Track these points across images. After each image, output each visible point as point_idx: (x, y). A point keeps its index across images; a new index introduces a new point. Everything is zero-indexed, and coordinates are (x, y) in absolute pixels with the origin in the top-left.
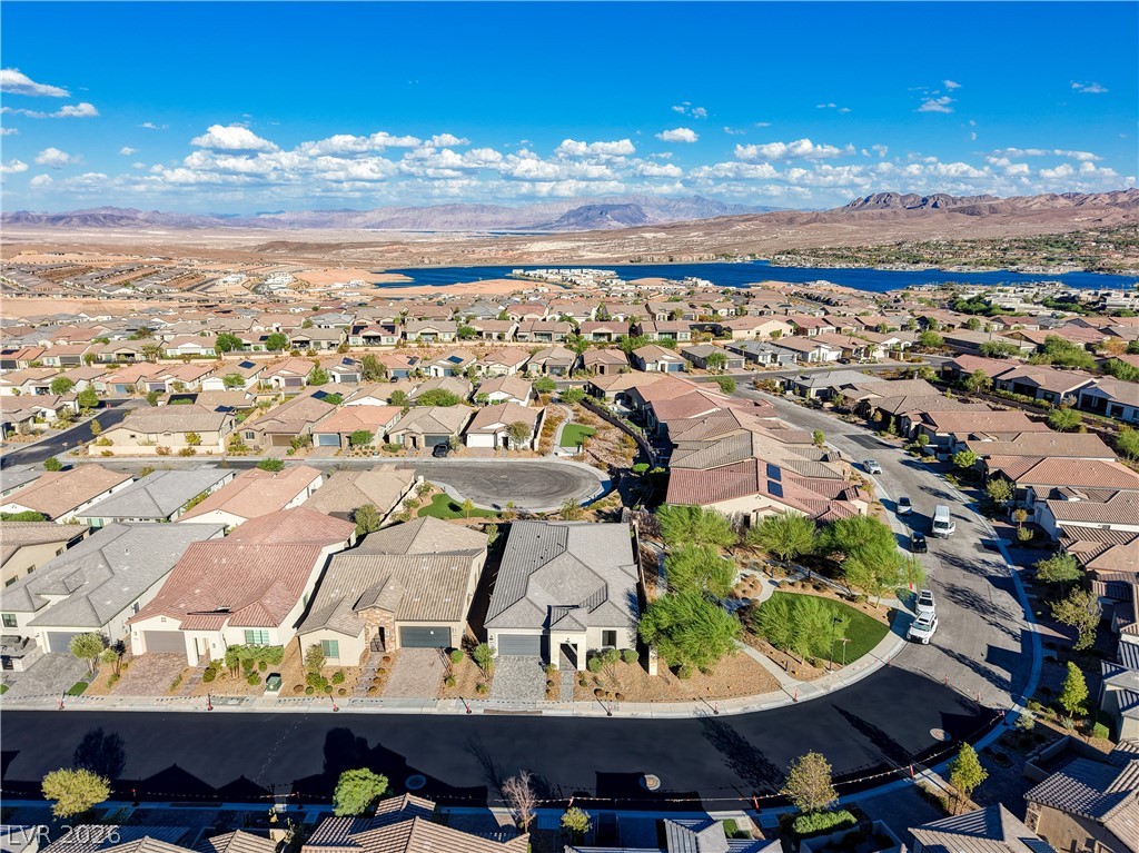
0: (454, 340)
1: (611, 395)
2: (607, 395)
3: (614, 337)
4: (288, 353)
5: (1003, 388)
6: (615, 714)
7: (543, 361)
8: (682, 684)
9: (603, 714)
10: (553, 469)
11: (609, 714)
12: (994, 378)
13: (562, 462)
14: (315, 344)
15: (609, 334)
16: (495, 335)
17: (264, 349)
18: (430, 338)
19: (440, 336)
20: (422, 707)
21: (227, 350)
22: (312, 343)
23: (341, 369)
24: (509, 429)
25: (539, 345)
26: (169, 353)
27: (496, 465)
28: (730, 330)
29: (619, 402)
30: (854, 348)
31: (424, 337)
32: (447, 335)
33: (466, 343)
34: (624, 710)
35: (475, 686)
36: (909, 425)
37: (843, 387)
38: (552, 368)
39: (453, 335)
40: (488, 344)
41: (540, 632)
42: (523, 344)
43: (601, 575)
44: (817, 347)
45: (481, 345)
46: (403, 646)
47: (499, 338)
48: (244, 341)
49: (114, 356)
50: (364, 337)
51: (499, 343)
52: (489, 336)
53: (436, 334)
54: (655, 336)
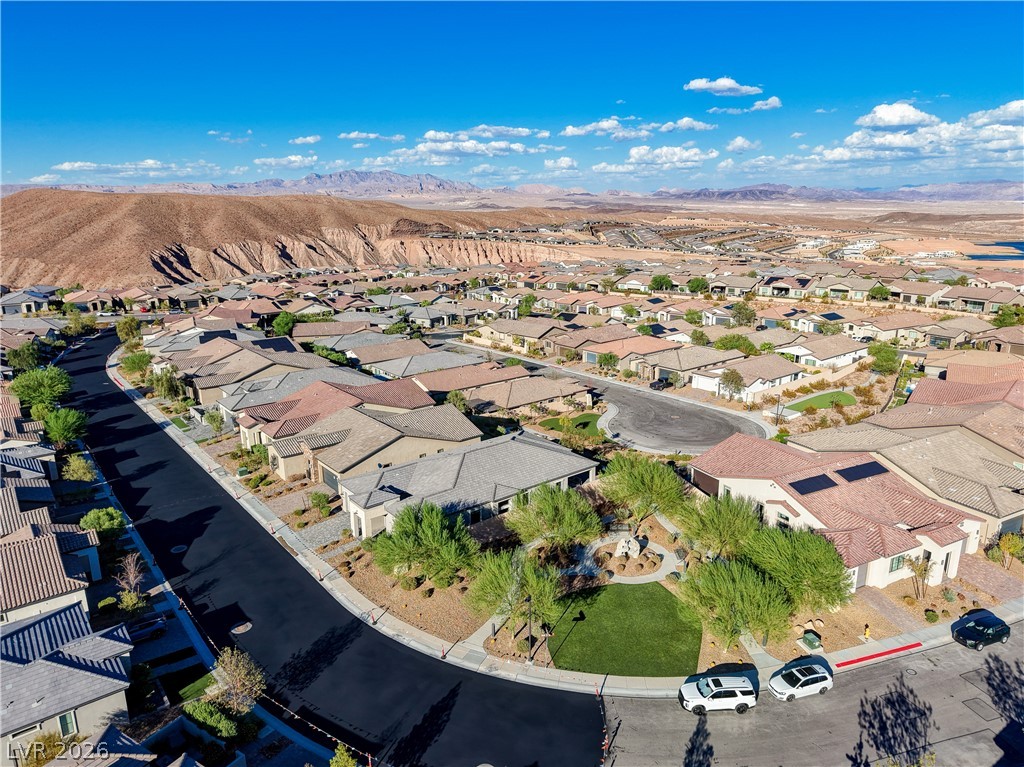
4: (702, 296)
6: (325, 582)
9: (319, 577)
11: (322, 579)
13: (757, 420)
14: (730, 290)
16: (914, 298)
17: (687, 290)
18: (840, 294)
19: (851, 294)
21: (658, 289)
22: (726, 289)
23: (718, 312)
26: (619, 287)
31: (832, 293)
32: (859, 294)
33: (874, 303)
34: (333, 583)
38: (934, 338)
39: (866, 294)
40: (900, 306)
45: (891, 307)
46: (325, 482)
47: (918, 302)
50: (775, 288)
52: (907, 299)
53: (847, 291)
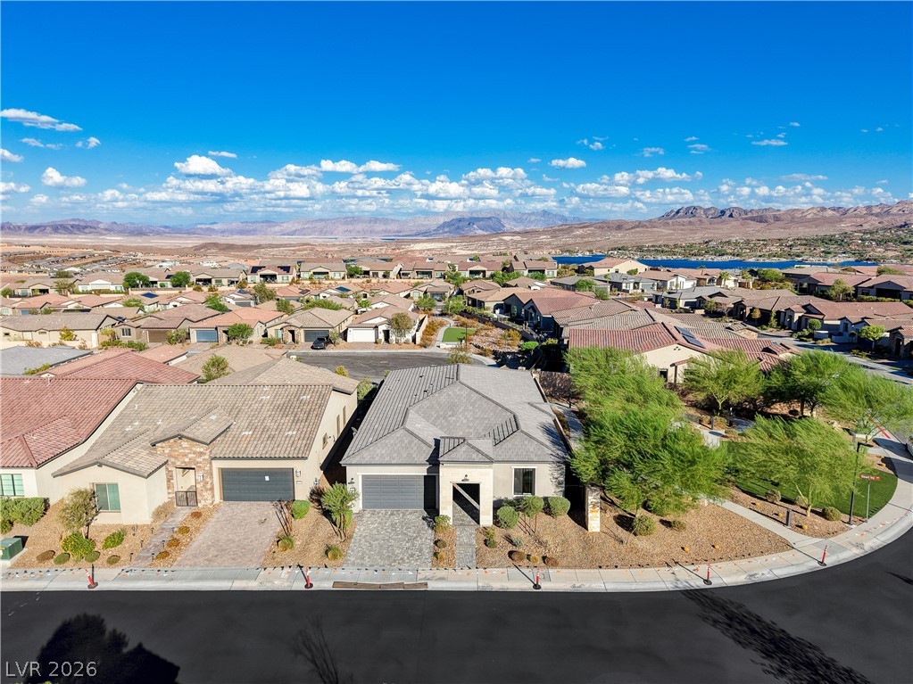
0: (343, 278)
1: (490, 305)
2: (486, 305)
3: (488, 274)
4: (191, 289)
5: (867, 294)
6: (546, 586)
7: (424, 289)
8: (641, 543)
9: (527, 586)
10: (435, 356)
11: (536, 586)
12: (856, 287)
13: (444, 351)
14: (217, 281)
15: (484, 272)
16: (381, 274)
17: (169, 284)
18: (322, 276)
19: (331, 274)
20: (234, 578)
21: (135, 286)
22: (213, 281)
23: (236, 297)
24: (389, 322)
25: (420, 281)
26: (80, 289)
27: (377, 356)
28: (591, 268)
29: (498, 311)
30: (708, 278)
31: (317, 276)
32: (337, 274)
33: (354, 281)
34: (558, 581)
35: (323, 548)
36: (791, 317)
37: (711, 296)
38: (432, 295)
39: (342, 274)
40: (374, 281)
41: (422, 471)
42: (407, 281)
43: (507, 406)
44: (675, 275)
45: (368, 282)
46: (226, 498)
47: (385, 276)
48: (151, 279)
49: (29, 291)
50: (261, 276)
51: (384, 280)
52: (376, 274)
53: (328, 273)
54: (526, 273)
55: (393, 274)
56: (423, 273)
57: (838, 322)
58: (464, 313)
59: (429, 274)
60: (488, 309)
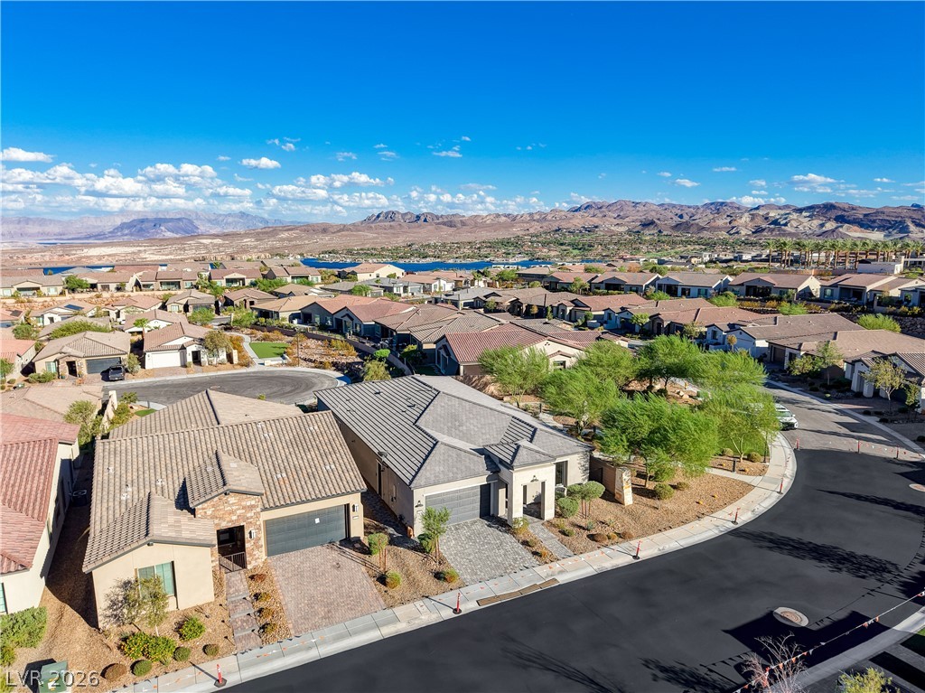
0: (62, 294)
1: (285, 315)
2: (281, 315)
3: (247, 282)
5: (599, 288)
6: (643, 555)
7: (184, 302)
9: (630, 559)
10: (269, 375)
11: (635, 557)
12: (590, 282)
13: (272, 369)
15: (243, 280)
16: (113, 286)
18: (31, 293)
19: (43, 290)
24: (200, 343)
25: (169, 292)
27: (195, 380)
28: (354, 273)
29: (295, 321)
31: (22, 293)
32: (51, 289)
33: (79, 295)
34: (651, 547)
35: (430, 575)
37: (486, 297)
38: (196, 307)
39: (60, 289)
40: (105, 295)
42: (150, 293)
44: (438, 279)
45: (98, 297)
46: (270, 553)
47: (118, 289)
51: (120, 294)
52: (106, 288)
53: (39, 288)
54: (289, 280)
55: (130, 286)
56: (168, 284)
57: (603, 313)
58: (255, 326)
59: (177, 285)
60: (284, 319)
